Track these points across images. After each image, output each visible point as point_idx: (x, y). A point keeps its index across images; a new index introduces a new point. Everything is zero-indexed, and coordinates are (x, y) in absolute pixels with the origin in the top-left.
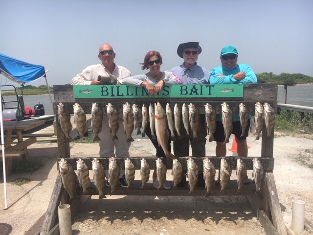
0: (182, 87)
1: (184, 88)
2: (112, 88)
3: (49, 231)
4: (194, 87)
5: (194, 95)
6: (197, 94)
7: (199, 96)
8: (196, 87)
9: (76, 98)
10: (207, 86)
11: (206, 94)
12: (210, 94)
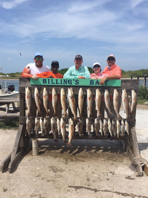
0: (91, 81)
2: (49, 80)
3: (16, 154)
4: (97, 81)
5: (97, 85)
9: (31, 85)
12: (106, 84)
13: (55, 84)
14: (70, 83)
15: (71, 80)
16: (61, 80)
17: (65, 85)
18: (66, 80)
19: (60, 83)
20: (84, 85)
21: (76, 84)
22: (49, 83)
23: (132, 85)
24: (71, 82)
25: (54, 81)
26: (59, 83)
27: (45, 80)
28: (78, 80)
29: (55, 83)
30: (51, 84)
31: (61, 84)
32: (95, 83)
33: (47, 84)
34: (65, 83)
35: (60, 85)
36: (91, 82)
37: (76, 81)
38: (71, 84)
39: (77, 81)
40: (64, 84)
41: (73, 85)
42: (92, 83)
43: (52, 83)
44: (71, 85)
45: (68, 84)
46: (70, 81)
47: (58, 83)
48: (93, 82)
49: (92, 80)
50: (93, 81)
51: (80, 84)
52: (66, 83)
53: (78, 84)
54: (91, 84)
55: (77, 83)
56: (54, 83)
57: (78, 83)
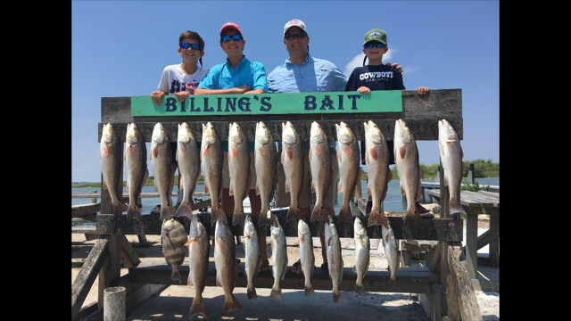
0: (307, 98)
1: (311, 100)
4: (327, 98)
5: (327, 110)
6: (331, 108)
7: (337, 111)
8: (331, 99)
9: (134, 117)
10: (349, 97)
11: (348, 108)
12: (354, 107)
13: (202, 113)
14: (244, 107)
15: (248, 99)
16: (219, 100)
17: (231, 113)
18: (232, 100)
19: (216, 108)
20: (287, 113)
21: (262, 109)
22: (183, 110)
23: (438, 107)
24: (248, 105)
25: (199, 104)
26: (212, 109)
27: (171, 102)
28: (269, 99)
29: (202, 108)
30: (188, 113)
31: (219, 110)
32: (319, 104)
33: (178, 112)
34: (230, 108)
35: (215, 113)
36: (307, 103)
37: (263, 102)
38: (248, 109)
39: (266, 100)
40: (227, 110)
41: (255, 113)
42: (311, 106)
43: (192, 110)
44: (248, 113)
45: (238, 112)
46: (245, 101)
47: (209, 108)
48: (313, 102)
49: (311, 97)
50: (314, 99)
51: (275, 110)
52: (234, 109)
53: (268, 110)
54: (307, 108)
55: (266, 107)
56: (198, 110)
57: (270, 106)
